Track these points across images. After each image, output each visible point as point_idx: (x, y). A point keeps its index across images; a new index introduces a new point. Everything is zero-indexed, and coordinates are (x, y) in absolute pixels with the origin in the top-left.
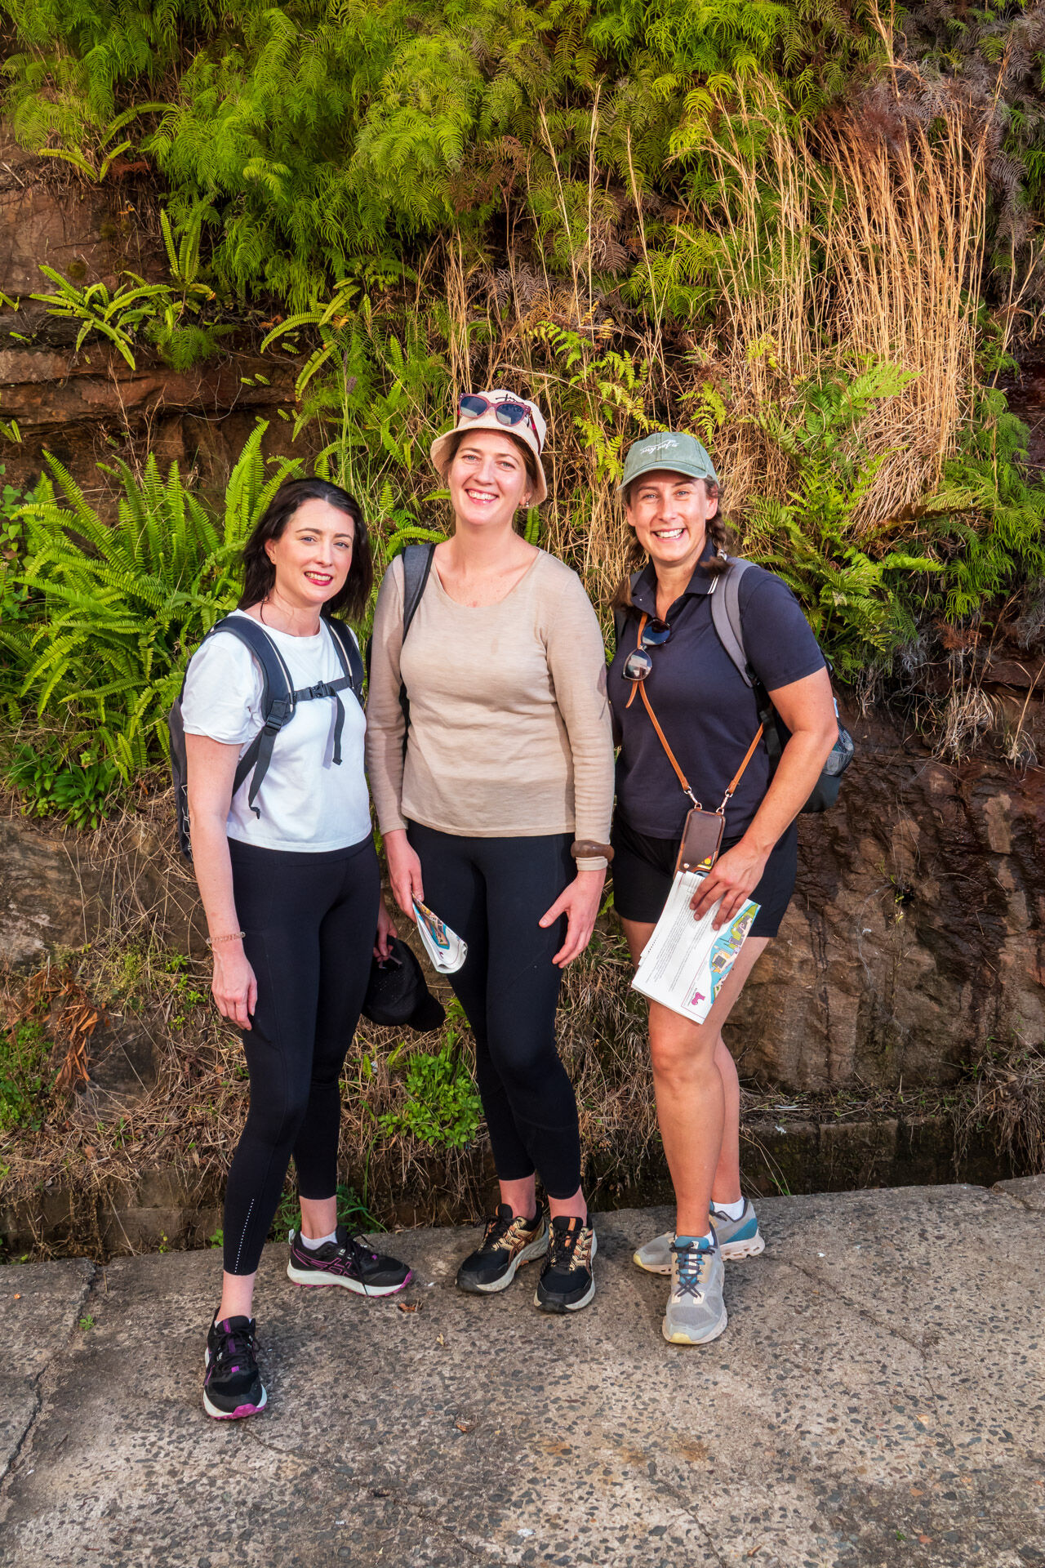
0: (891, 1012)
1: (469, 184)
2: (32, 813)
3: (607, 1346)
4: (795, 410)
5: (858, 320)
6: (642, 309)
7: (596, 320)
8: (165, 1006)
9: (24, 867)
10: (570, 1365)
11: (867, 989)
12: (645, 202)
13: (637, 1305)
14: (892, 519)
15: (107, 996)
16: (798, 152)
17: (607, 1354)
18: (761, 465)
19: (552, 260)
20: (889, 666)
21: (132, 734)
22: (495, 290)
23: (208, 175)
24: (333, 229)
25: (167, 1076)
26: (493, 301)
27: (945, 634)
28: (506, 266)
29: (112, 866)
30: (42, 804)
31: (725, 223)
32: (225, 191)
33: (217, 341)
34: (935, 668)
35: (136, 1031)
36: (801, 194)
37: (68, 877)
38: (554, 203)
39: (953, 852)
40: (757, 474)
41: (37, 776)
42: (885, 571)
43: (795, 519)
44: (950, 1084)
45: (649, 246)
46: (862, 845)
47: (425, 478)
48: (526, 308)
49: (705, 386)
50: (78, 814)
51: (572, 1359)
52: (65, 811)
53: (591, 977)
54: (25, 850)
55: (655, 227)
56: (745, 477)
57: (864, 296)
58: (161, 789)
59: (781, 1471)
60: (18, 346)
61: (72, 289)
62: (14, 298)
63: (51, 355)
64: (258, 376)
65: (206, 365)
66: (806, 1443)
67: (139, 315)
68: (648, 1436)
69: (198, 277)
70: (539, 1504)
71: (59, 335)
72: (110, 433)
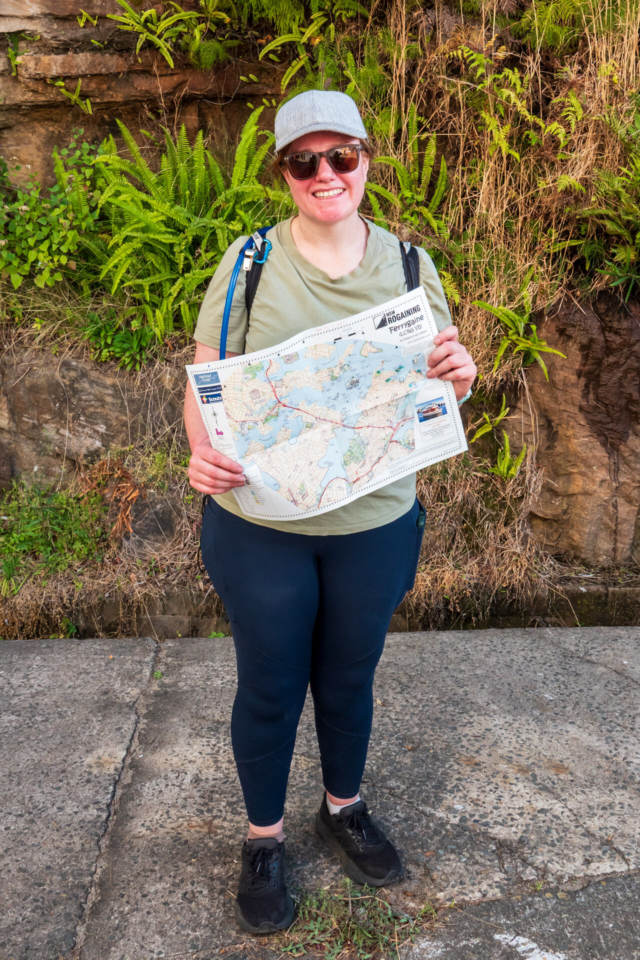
2: (97, 360)
3: (494, 707)
4: (627, 113)
6: (528, 40)
8: (181, 488)
9: (90, 394)
10: (472, 717)
13: (509, 684)
15: (144, 479)
17: (494, 711)
18: (601, 148)
19: (466, 5)
21: (165, 310)
22: (424, 24)
25: (181, 533)
26: (422, 31)
28: (432, 7)
29: (148, 396)
30: (105, 353)
33: (226, 51)
35: (162, 503)
37: (119, 401)
40: (598, 155)
41: (102, 334)
43: (623, 186)
48: (445, 36)
49: (571, 94)
50: (128, 361)
51: (472, 713)
52: (118, 359)
53: (463, 483)
54: (92, 382)
56: (591, 156)
58: (181, 347)
59: (616, 783)
60: (95, 50)
61: (133, 12)
62: (94, 17)
63: (116, 57)
64: (251, 76)
65: (218, 67)
66: (631, 768)
67: (176, 32)
68: (528, 759)
69: (217, 7)
70: (465, 792)
71: (121, 43)
72: (151, 110)
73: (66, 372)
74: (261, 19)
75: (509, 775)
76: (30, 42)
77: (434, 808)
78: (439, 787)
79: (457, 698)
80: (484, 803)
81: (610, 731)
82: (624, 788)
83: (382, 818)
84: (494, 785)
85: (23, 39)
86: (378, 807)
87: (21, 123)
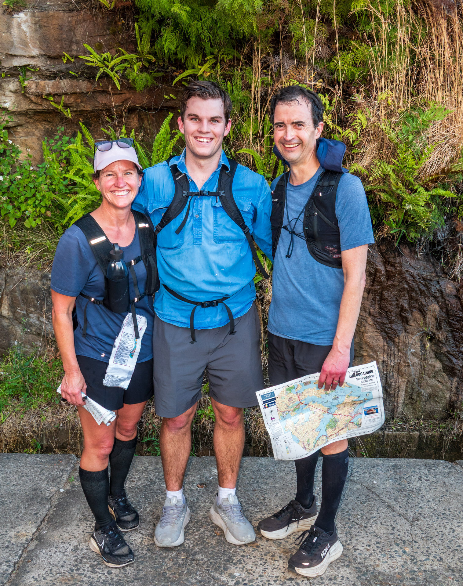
0: (421, 386)
1: (265, 18)
4: (397, 124)
5: (429, 86)
6: (335, 77)
7: (316, 79)
10: (264, 514)
11: (411, 376)
12: (339, 30)
14: (437, 174)
16: (407, 11)
18: (381, 147)
19: (298, 53)
20: (431, 237)
22: (273, 65)
23: (156, 9)
24: (206, 35)
26: (272, 69)
27: (457, 225)
28: (278, 54)
31: (374, 41)
32: (162, 16)
33: (155, 79)
34: (452, 239)
36: (408, 30)
38: (300, 29)
39: (453, 320)
40: (379, 150)
42: (432, 195)
43: (394, 171)
44: (444, 419)
45: (340, 49)
46: (413, 313)
47: (238, 143)
48: (286, 72)
49: (359, 111)
51: (265, 512)
55: (344, 41)
56: (374, 151)
57: (433, 76)
59: (344, 563)
60: (73, 77)
61: (96, 54)
62: (72, 57)
63: (86, 82)
64: (171, 95)
65: (150, 89)
66: (356, 553)
67: (123, 67)
68: (291, 544)
69: (148, 52)
70: (244, 565)
71: (89, 74)
72: (108, 116)
73: (45, 282)
74: (176, 60)
75: (276, 555)
76: (33, 72)
77: (221, 574)
78: (229, 561)
79: (258, 501)
80: (254, 572)
81: (351, 528)
82: (348, 566)
83: (186, 580)
84: (264, 561)
85: (29, 70)
86: (185, 572)
87: (28, 122)
